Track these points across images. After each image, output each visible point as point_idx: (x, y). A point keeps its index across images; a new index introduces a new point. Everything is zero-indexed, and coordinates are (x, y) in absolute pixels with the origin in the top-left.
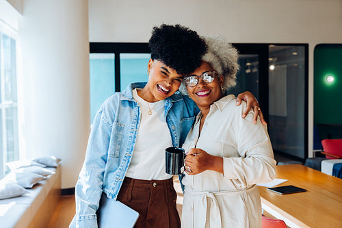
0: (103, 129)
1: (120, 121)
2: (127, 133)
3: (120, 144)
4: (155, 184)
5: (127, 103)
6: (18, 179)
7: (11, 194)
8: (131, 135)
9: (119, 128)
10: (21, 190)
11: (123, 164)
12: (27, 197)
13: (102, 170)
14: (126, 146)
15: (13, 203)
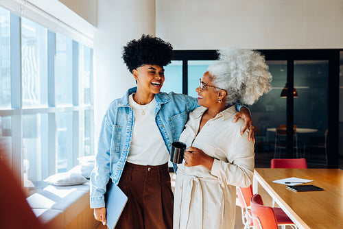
0: (107, 129)
1: (119, 124)
2: (124, 133)
3: (120, 141)
4: (149, 169)
5: (124, 109)
6: (82, 171)
7: (74, 182)
8: (127, 134)
9: (118, 129)
10: (82, 179)
11: (123, 157)
12: (87, 185)
13: (108, 162)
14: (124, 143)
15: (74, 189)
